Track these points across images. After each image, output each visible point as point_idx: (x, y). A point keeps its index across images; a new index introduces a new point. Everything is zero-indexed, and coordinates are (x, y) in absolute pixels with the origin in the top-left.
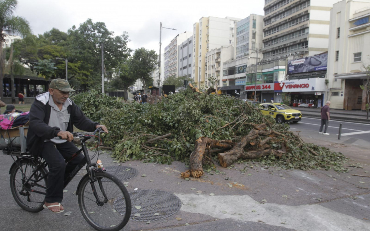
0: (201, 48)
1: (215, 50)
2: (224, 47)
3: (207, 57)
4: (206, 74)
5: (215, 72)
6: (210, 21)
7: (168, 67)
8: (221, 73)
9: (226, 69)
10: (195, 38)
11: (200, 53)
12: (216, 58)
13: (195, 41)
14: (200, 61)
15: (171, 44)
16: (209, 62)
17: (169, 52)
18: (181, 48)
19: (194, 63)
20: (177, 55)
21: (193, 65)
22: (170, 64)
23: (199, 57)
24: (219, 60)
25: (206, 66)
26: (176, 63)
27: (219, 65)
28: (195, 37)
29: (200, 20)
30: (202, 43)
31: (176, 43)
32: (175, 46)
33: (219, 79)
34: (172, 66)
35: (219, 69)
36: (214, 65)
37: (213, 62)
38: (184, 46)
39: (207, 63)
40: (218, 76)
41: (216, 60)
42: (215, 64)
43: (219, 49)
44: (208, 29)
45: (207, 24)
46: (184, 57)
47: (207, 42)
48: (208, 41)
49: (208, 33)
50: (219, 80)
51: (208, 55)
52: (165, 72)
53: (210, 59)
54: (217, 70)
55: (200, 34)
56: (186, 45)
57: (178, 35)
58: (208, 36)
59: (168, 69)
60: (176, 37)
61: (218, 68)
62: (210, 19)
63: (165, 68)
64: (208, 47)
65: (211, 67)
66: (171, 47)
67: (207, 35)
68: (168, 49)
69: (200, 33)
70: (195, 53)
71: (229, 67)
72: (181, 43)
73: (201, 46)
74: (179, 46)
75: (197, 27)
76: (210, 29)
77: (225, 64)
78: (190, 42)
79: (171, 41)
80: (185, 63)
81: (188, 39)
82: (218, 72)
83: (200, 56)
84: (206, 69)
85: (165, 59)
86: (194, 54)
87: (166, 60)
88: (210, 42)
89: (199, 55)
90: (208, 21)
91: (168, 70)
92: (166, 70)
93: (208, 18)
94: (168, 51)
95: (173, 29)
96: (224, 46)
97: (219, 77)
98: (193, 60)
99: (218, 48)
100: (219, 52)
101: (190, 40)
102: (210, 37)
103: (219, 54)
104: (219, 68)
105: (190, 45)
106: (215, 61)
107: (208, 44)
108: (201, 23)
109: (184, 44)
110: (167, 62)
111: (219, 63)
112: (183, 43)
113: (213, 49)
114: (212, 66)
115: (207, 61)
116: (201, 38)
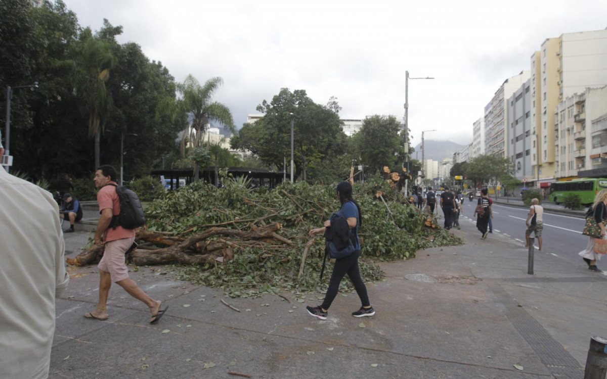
0: (545, 99)
1: (572, 97)
2: (593, 89)
3: (557, 114)
4: (557, 146)
5: (574, 142)
6: (564, 44)
7: (490, 139)
8: (589, 143)
9: (599, 133)
10: (535, 81)
11: (545, 108)
12: (575, 113)
13: (534, 86)
14: (545, 122)
15: (494, 99)
16: (561, 122)
17: (493, 113)
18: (512, 102)
19: (534, 128)
20: (505, 117)
21: (532, 132)
22: (493, 133)
23: (543, 116)
24: (582, 117)
25: (557, 130)
26: (504, 131)
27: (584, 128)
28: (534, 79)
29: (542, 45)
30: (548, 88)
31: (503, 95)
32: (501, 101)
33: (582, 155)
34: (497, 137)
35: (582, 135)
36: (573, 128)
37: (569, 122)
38: (517, 99)
39: (557, 124)
40: (581, 148)
41: (575, 116)
42: (575, 124)
43: (583, 95)
44: (561, 59)
45: (558, 50)
46: (517, 118)
47: (559, 85)
48: (562, 82)
49: (561, 66)
50: (584, 157)
51: (560, 110)
52: (486, 149)
53: (563, 117)
54: (578, 136)
55: (544, 72)
56: (520, 96)
57: (506, 81)
58: (560, 72)
59: (491, 143)
60: (503, 84)
61: (580, 132)
62: (564, 39)
63: (485, 141)
64: (561, 94)
65: (567, 133)
66: (495, 104)
67: (558, 71)
68: (490, 109)
69: (542, 70)
70: (535, 108)
71: (604, 128)
72: (512, 94)
73: (545, 93)
74: (508, 100)
75: (537, 61)
76: (564, 59)
77: (595, 123)
78: (527, 90)
79: (495, 94)
80: (519, 130)
81: (524, 85)
82: (581, 140)
83: (545, 113)
84: (557, 137)
85: (486, 126)
86: (533, 111)
87: (488, 128)
88: (564, 84)
89: (543, 111)
90: (561, 43)
91: (490, 146)
92: (488, 146)
93: (561, 37)
94: (490, 112)
95: (428, 78)
96: (591, 87)
97: (583, 151)
98: (532, 123)
99: (579, 94)
100: (581, 100)
101: (526, 87)
102: (564, 74)
103: (581, 104)
104: (583, 132)
105: (527, 95)
106: (573, 120)
107: (561, 89)
108: (545, 50)
109: (517, 95)
110: (488, 131)
111: (582, 122)
112: (514, 94)
113: (570, 96)
114: (568, 130)
115: (558, 121)
116: (545, 79)
